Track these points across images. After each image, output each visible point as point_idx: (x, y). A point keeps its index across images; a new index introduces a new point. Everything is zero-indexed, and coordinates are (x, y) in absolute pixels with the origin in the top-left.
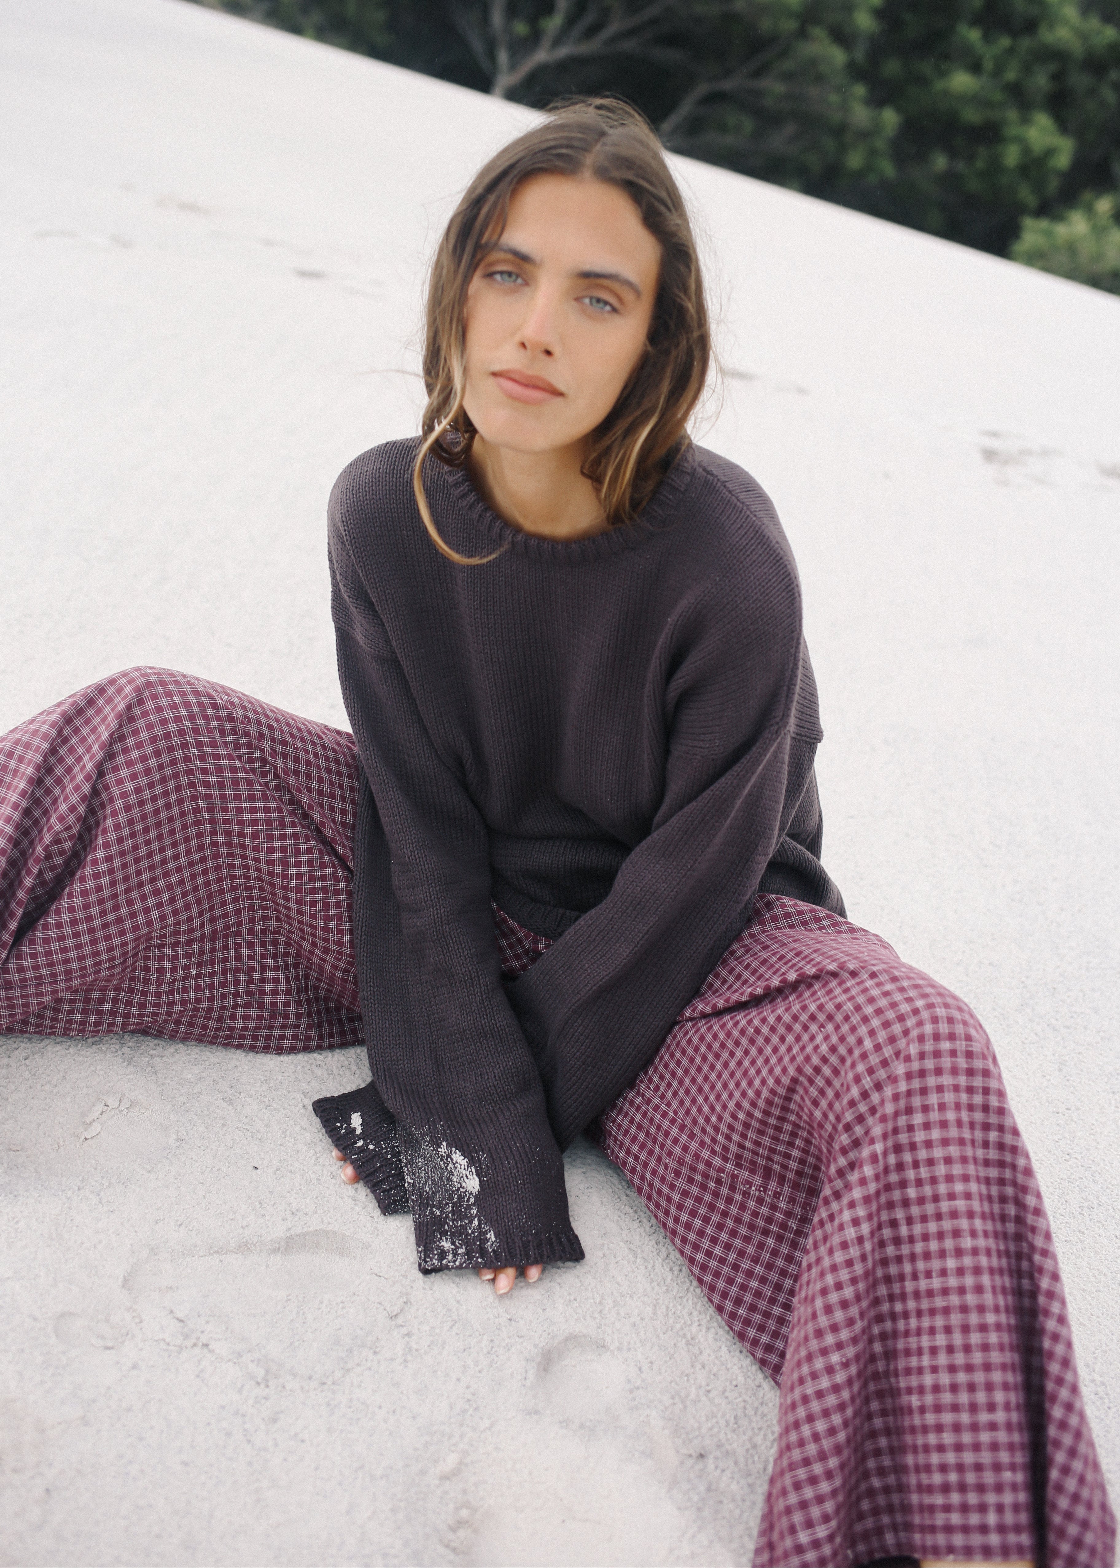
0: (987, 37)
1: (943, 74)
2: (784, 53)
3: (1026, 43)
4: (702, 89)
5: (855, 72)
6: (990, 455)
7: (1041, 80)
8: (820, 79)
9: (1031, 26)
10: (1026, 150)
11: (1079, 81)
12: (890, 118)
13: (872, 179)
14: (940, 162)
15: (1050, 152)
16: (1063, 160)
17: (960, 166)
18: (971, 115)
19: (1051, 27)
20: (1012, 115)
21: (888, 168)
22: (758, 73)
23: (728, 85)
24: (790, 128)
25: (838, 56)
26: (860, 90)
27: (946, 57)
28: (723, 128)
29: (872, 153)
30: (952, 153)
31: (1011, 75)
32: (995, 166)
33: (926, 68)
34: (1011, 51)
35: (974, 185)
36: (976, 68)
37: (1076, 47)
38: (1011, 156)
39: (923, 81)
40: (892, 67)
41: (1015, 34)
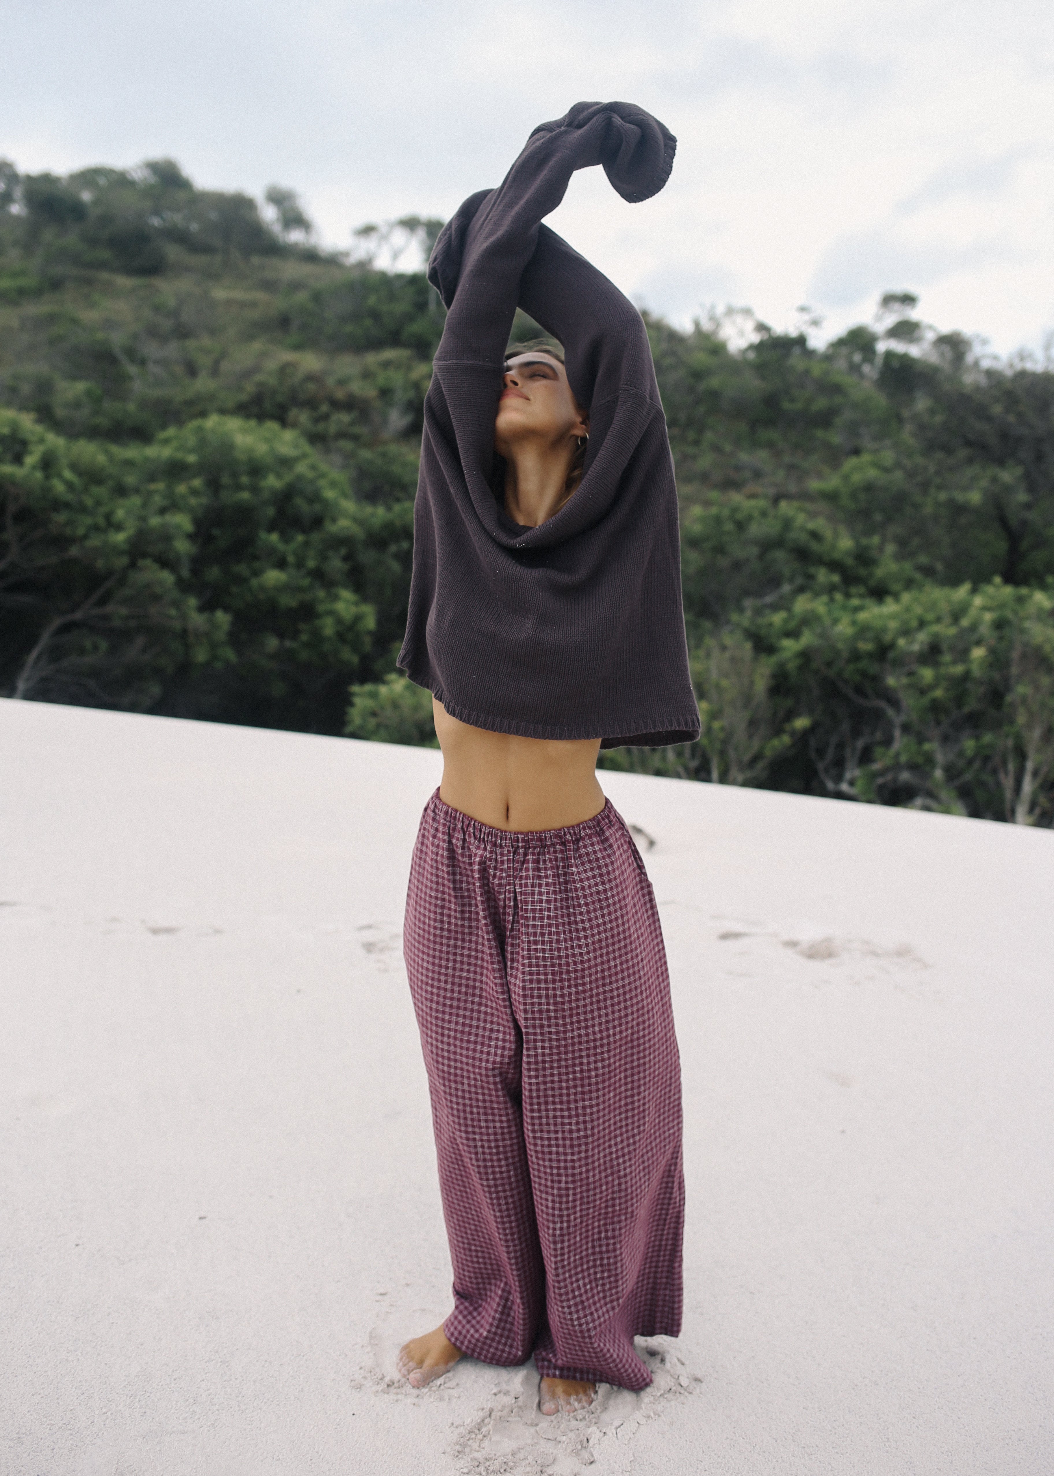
0: (286, 538)
1: (257, 573)
2: (122, 582)
3: (316, 537)
4: (57, 622)
5: (184, 586)
6: (369, 947)
7: (336, 564)
8: (156, 598)
9: (317, 522)
10: (339, 621)
11: (367, 557)
12: (223, 618)
13: (219, 665)
14: (272, 643)
15: (358, 618)
16: (370, 623)
17: (288, 644)
18: (288, 601)
19: (334, 520)
20: (321, 594)
21: (229, 654)
22: (103, 601)
23: (78, 616)
24: (140, 641)
25: (167, 577)
26: (192, 602)
27: (255, 558)
28: (82, 652)
29: (214, 646)
30: (281, 635)
31: (311, 564)
32: (317, 637)
33: (242, 569)
34: (306, 544)
35: (304, 655)
36: (281, 564)
37: (357, 532)
38: (328, 627)
39: (242, 581)
40: (213, 573)
41: (305, 531)
